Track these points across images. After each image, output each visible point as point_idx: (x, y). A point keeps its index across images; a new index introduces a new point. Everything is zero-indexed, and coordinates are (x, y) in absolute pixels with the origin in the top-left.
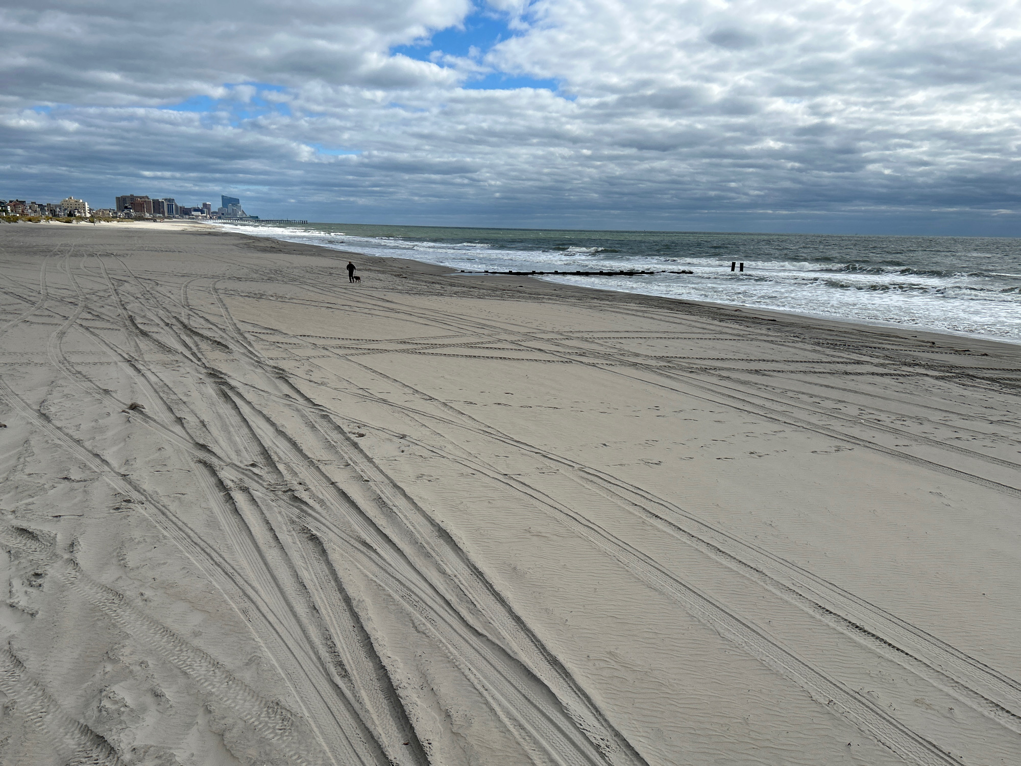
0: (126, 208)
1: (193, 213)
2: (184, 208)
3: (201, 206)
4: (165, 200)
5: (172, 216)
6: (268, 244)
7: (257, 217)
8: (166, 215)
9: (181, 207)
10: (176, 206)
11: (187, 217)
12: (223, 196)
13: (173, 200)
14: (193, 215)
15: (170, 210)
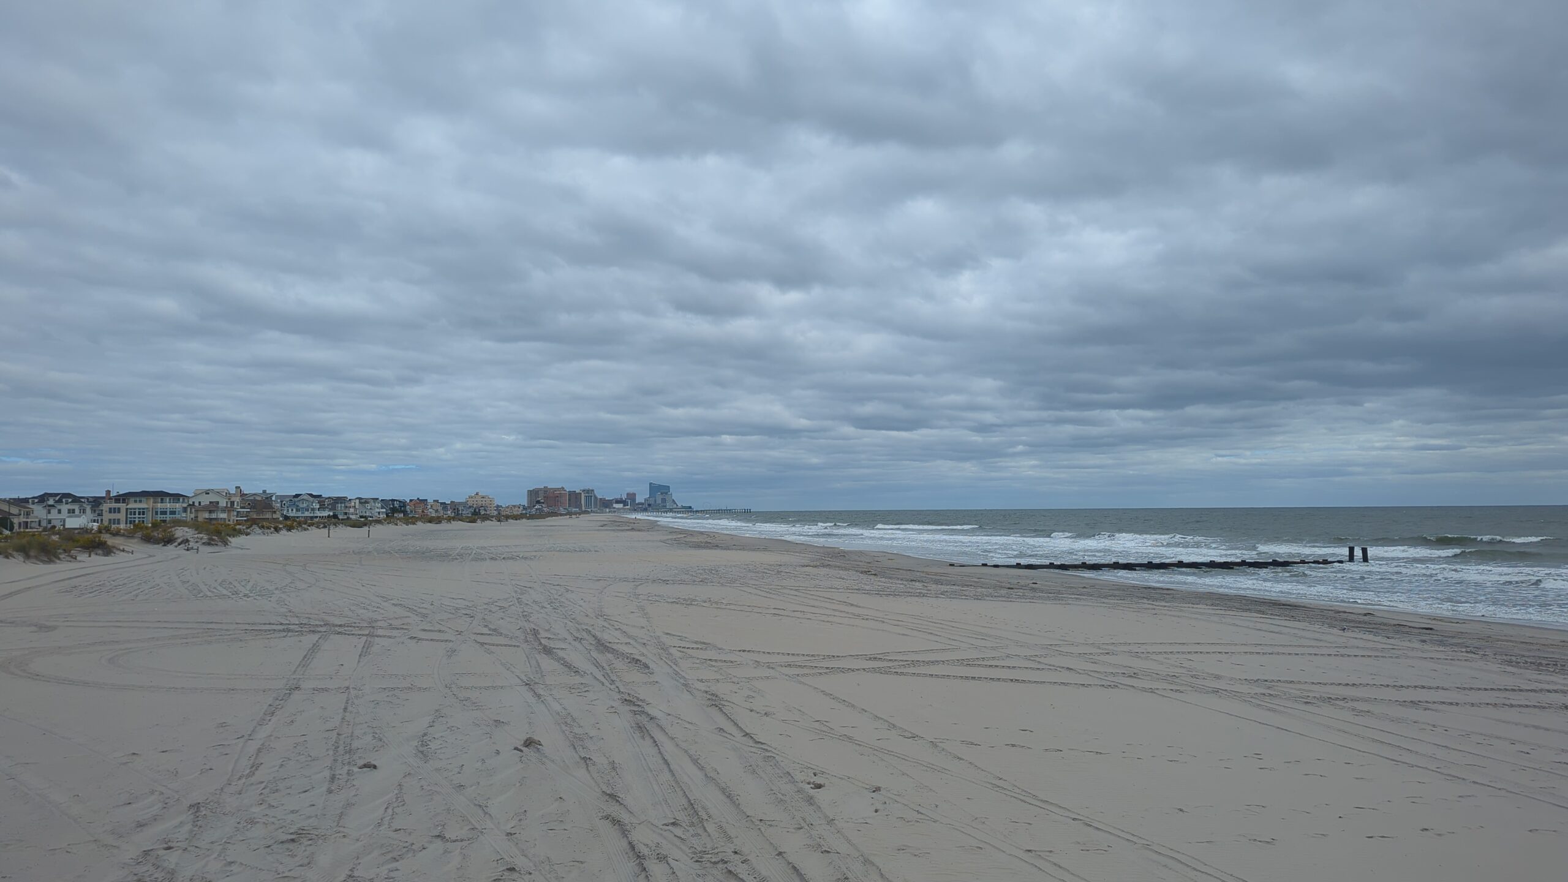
0: (538, 502)
1: (615, 505)
2: (605, 500)
3: (624, 497)
4: (584, 491)
5: (589, 510)
6: (701, 539)
7: (690, 507)
8: (583, 509)
9: (600, 499)
10: (596, 497)
11: (608, 510)
12: (651, 484)
13: (593, 490)
14: (614, 508)
15: (588, 504)
